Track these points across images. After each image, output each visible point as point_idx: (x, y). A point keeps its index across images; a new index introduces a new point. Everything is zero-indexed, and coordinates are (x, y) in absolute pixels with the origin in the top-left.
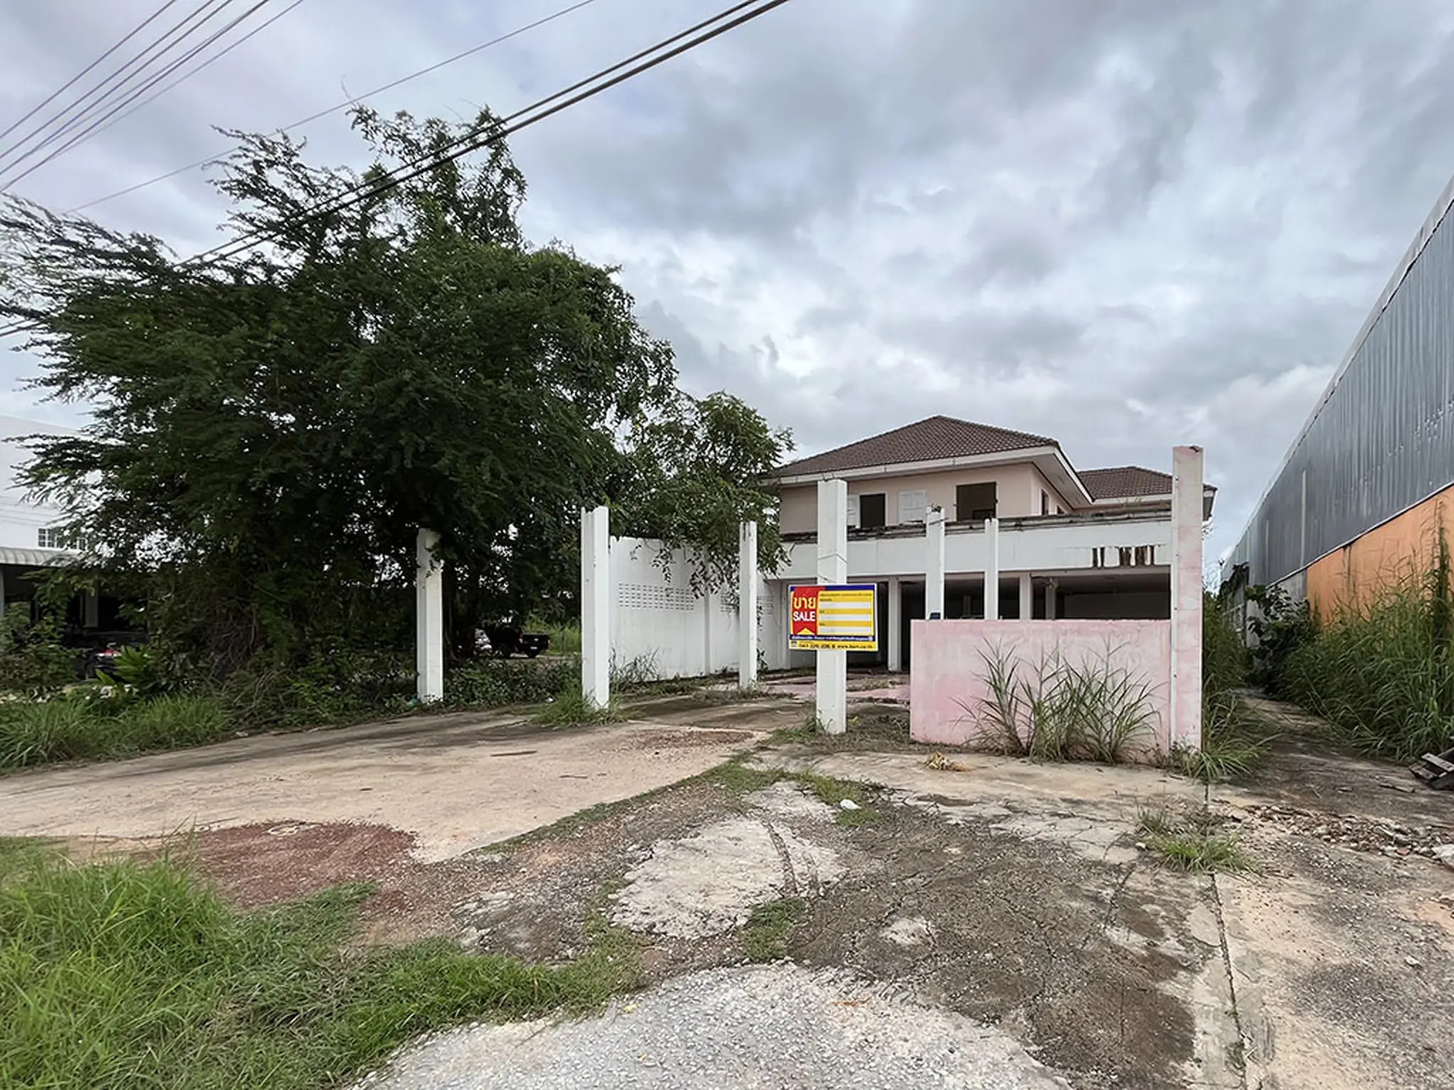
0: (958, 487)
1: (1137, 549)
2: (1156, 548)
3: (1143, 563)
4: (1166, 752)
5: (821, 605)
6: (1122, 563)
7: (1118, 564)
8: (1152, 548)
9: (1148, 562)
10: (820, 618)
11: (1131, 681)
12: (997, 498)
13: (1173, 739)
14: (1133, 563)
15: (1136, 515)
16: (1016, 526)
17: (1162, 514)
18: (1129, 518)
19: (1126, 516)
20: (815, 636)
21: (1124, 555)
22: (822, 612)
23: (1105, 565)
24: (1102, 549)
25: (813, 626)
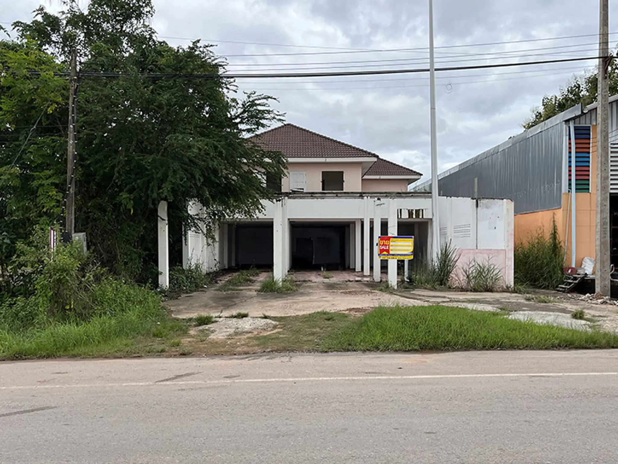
0: (323, 172)
1: (416, 210)
2: (424, 211)
3: (419, 217)
4: (505, 287)
5: (391, 244)
6: (409, 217)
7: (407, 217)
8: (422, 210)
9: (421, 217)
10: (391, 248)
11: (496, 267)
12: (344, 179)
13: (507, 283)
14: (414, 217)
15: (416, 195)
16: (360, 196)
17: (427, 195)
18: (412, 196)
19: (411, 195)
20: (389, 254)
21: (410, 213)
22: (392, 246)
23: (402, 217)
24: (401, 210)
25: (388, 251)
